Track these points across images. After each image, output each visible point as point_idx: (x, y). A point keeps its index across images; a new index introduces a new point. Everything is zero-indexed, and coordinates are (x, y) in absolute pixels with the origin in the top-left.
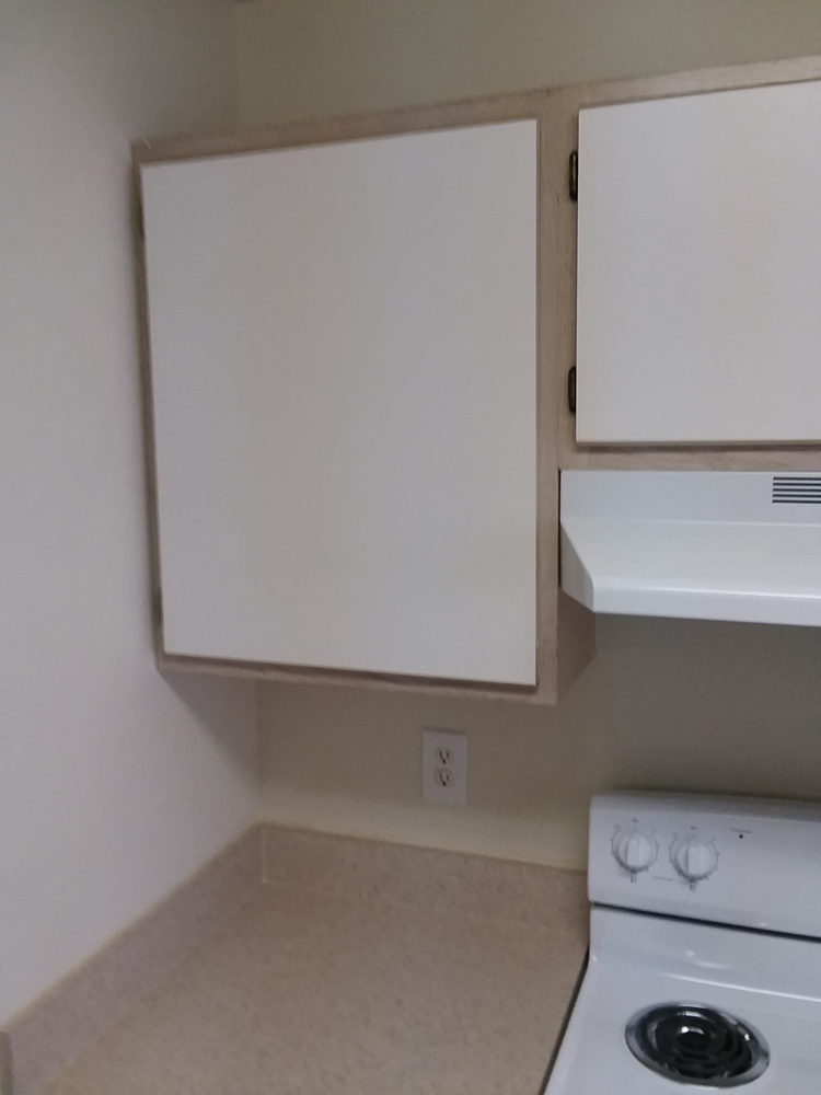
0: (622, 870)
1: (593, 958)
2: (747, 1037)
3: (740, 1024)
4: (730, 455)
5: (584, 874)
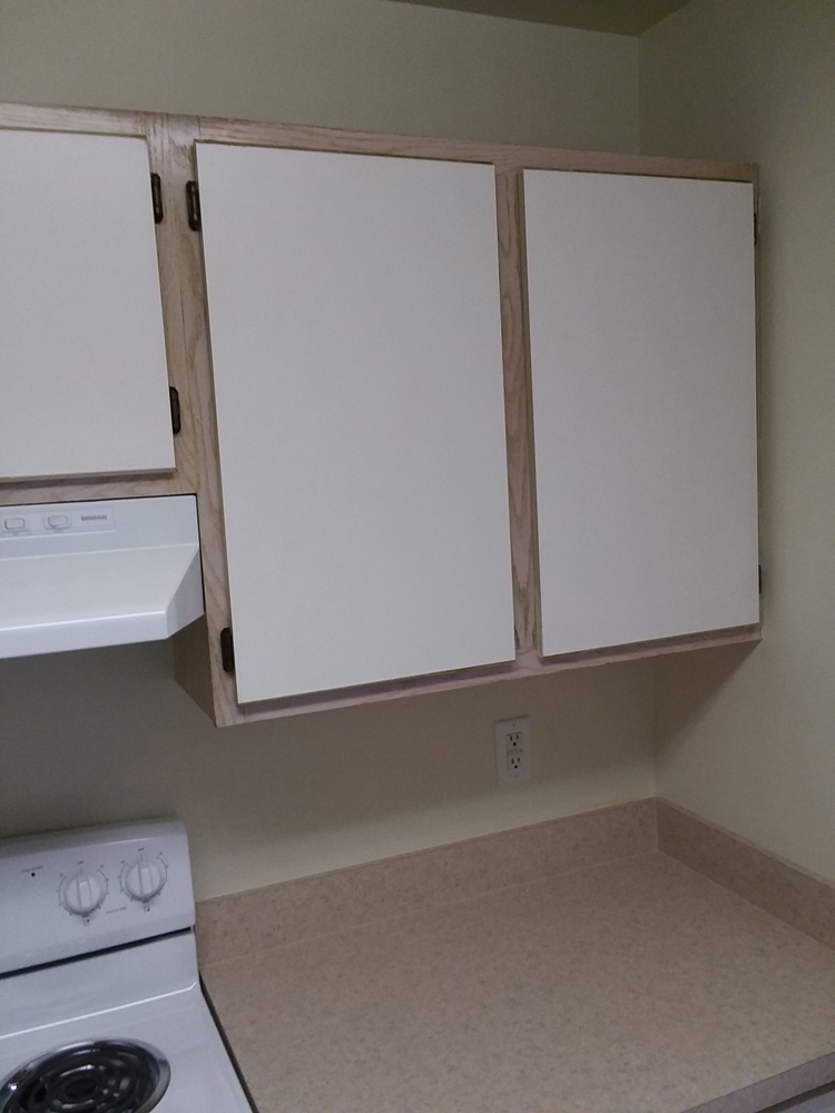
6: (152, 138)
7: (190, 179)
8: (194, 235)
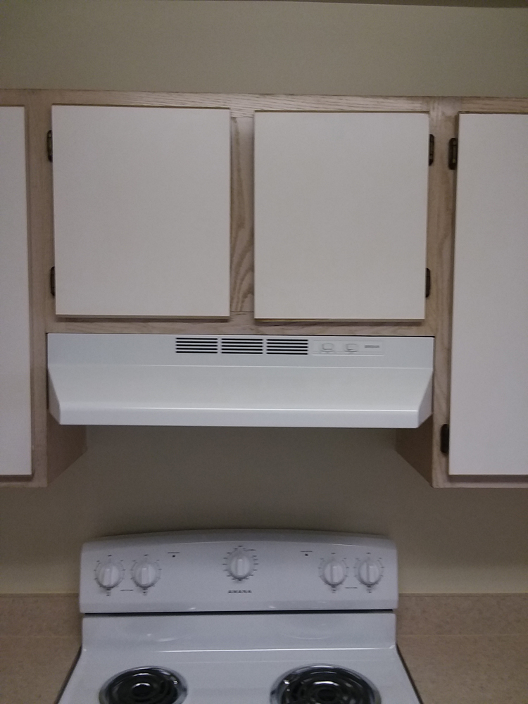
0: (102, 589)
1: (84, 650)
2: (176, 682)
3: (172, 675)
4: (151, 324)
5: (77, 596)
6: (431, 112)
7: (453, 136)
8: (451, 172)
